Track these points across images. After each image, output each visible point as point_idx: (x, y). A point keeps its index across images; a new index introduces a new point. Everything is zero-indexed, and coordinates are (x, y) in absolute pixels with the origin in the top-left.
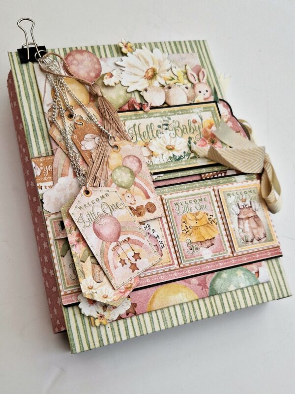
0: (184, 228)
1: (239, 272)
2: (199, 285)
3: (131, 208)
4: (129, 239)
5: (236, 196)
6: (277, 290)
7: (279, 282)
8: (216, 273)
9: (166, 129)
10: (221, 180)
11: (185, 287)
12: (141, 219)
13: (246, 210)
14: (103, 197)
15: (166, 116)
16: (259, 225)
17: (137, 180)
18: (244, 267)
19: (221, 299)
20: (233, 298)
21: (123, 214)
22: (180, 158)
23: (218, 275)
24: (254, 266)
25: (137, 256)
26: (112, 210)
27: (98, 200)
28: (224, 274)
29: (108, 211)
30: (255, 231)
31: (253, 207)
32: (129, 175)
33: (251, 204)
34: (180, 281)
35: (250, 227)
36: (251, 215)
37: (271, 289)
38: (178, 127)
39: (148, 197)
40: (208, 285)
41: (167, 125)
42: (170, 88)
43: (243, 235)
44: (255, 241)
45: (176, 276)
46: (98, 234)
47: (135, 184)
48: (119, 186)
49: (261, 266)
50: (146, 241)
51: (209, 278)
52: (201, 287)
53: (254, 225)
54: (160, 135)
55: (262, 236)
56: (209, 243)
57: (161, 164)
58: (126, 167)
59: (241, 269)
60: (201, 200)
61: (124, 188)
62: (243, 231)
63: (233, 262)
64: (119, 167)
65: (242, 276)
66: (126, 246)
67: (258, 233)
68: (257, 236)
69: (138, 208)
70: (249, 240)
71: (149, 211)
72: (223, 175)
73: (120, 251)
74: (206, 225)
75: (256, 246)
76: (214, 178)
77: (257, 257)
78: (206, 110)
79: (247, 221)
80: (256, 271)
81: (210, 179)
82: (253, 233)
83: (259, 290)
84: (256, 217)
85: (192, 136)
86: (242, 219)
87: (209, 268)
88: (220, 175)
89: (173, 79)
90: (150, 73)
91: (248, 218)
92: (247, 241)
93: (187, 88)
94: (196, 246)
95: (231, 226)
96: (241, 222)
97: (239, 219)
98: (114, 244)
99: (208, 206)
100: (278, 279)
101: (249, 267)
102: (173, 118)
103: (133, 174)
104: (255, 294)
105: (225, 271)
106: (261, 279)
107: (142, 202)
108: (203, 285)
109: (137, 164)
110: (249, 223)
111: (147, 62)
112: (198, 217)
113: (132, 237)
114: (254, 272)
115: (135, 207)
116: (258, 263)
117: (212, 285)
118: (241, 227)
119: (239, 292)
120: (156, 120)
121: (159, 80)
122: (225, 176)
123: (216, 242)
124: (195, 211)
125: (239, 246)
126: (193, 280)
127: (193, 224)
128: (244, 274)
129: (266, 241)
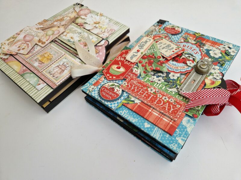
0: (43, 54)
1: (36, 78)
2: (24, 70)
3: (40, 39)
4: (28, 44)
5: (67, 61)
6: (36, 96)
7: (41, 94)
8: (32, 72)
9: (79, 34)
10: (72, 55)
11: (21, 67)
12: (38, 43)
13: (64, 66)
14: (39, 32)
15: (84, 32)
16: (60, 73)
17: (51, 36)
18: (40, 79)
19: (22, 79)
20: (24, 83)
21: (37, 39)
22: (71, 41)
23: (31, 73)
24: (42, 82)
25: (23, 49)
26: (36, 36)
27: (37, 32)
28: (32, 75)
29: (35, 36)
30: (56, 73)
31: (67, 68)
32: (52, 34)
33: (68, 67)
34: (22, 65)
35: (57, 71)
36: (63, 69)
37: (36, 93)
38: (83, 36)
39: (47, 41)
40: (25, 72)
41: (80, 33)
42: (96, 28)
43: (52, 70)
44: (52, 75)
45: (24, 63)
46: (25, 37)
47: (50, 36)
48: (46, 34)
49: (43, 84)
50: (30, 48)
51: (29, 71)
52: (23, 71)
53: (59, 72)
54: (75, 34)
55: (56, 77)
56: (41, 63)
57: (64, 39)
58: (54, 32)
59: (38, 79)
60: (57, 53)
61: (46, 35)
62: (53, 70)
63: (39, 75)
64: (53, 31)
65: (35, 80)
66: (25, 45)
67: (56, 75)
68: (55, 75)
69: (41, 41)
70: (51, 73)
71: (42, 43)
72: (75, 55)
73: (22, 45)
74: (48, 59)
75: (50, 77)
76: (71, 53)
77: (46, 81)
78: (97, 38)
79: (59, 69)
80: (40, 83)
81: (70, 52)
82: (55, 73)
83: (33, 89)
84: (63, 71)
85: (82, 40)
86: (59, 67)
87: (32, 69)
88: (74, 54)
89: (101, 27)
90: (97, 23)
91: (61, 69)
92: (50, 73)
93: (101, 31)
94: (37, 60)
95: (53, 65)
96: (57, 67)
97: (58, 66)
98: (24, 42)
99: (57, 56)
100: (42, 94)
101: (40, 80)
102: (85, 33)
103: (53, 34)
104: (30, 89)
105: (34, 74)
106: (37, 87)
107: (44, 40)
108: (24, 71)
109: (57, 33)
110: (58, 70)
111: (100, 20)
112: (50, 56)
113: (30, 45)
114: (39, 83)
115: (41, 40)
116: (44, 82)
117: (25, 73)
118: (55, 68)
119: (28, 83)
120: (79, 31)
121: (97, 25)
122: (75, 56)
123: (43, 64)
124: (51, 54)
125: (46, 72)
126: (25, 68)
127: (46, 55)
128: (36, 80)
129: (54, 79)
